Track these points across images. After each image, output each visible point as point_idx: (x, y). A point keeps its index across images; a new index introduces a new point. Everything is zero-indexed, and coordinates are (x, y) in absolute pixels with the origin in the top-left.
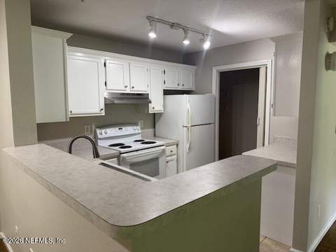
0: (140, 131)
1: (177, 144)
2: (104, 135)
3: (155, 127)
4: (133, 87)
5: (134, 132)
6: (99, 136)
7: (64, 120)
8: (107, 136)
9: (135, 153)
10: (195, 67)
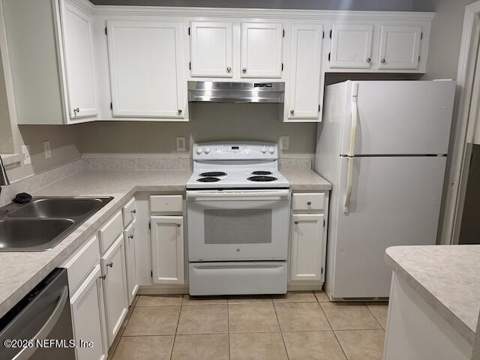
0: (275, 156)
1: (330, 192)
2: (203, 156)
3: (314, 152)
4: (244, 71)
5: (262, 156)
6: (195, 157)
7: (60, 123)
8: (208, 157)
9: (217, 193)
10: (431, 15)
